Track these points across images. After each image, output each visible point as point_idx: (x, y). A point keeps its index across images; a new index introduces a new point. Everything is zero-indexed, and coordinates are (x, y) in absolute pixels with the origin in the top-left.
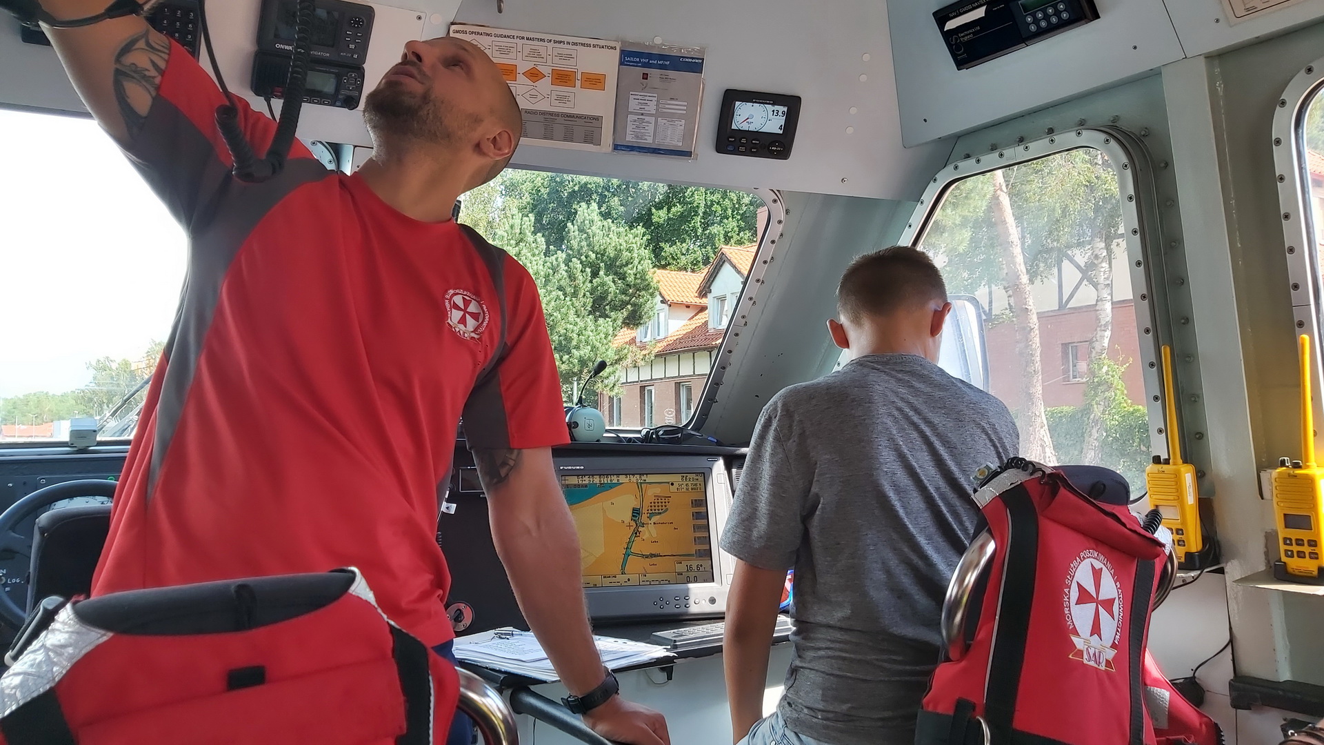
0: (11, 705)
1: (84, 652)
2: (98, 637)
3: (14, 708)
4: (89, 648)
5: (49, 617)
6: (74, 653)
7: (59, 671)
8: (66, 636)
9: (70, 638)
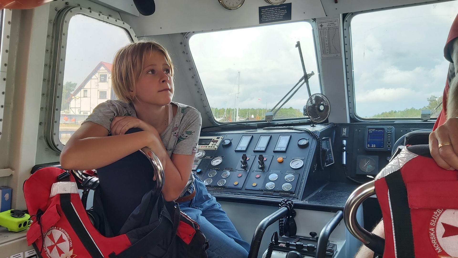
0: (388, 173)
1: (409, 160)
2: (413, 156)
3: (389, 174)
4: (410, 159)
5: (400, 150)
6: (406, 160)
7: (401, 165)
8: (404, 155)
9: (405, 155)
